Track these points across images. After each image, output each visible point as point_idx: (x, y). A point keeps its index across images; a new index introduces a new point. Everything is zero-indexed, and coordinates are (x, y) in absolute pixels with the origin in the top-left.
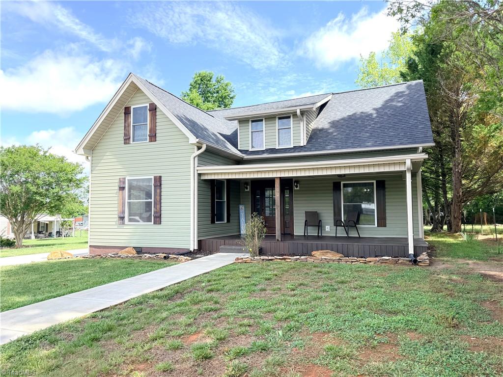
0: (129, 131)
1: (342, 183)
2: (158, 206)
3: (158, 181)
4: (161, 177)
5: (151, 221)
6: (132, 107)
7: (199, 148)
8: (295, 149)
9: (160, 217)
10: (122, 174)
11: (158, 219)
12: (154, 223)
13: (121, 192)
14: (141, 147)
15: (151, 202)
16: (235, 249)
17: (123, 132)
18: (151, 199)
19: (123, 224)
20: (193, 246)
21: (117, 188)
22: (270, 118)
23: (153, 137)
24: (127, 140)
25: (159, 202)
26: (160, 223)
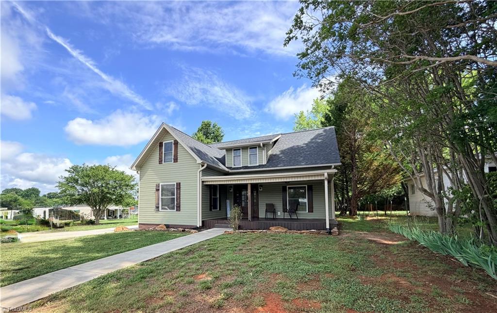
0: (162, 157)
1: (287, 186)
2: (179, 201)
3: (179, 185)
4: (180, 183)
5: (174, 209)
6: (164, 143)
7: (203, 166)
8: (260, 166)
9: (180, 207)
10: (158, 181)
11: (178, 208)
12: (177, 210)
13: (157, 192)
14: (169, 165)
15: (175, 198)
16: (224, 226)
17: (158, 157)
18: (174, 196)
19: (158, 211)
20: (199, 224)
21: (155, 190)
22: (245, 148)
23: (176, 160)
24: (160, 162)
25: (179, 198)
26: (180, 211)
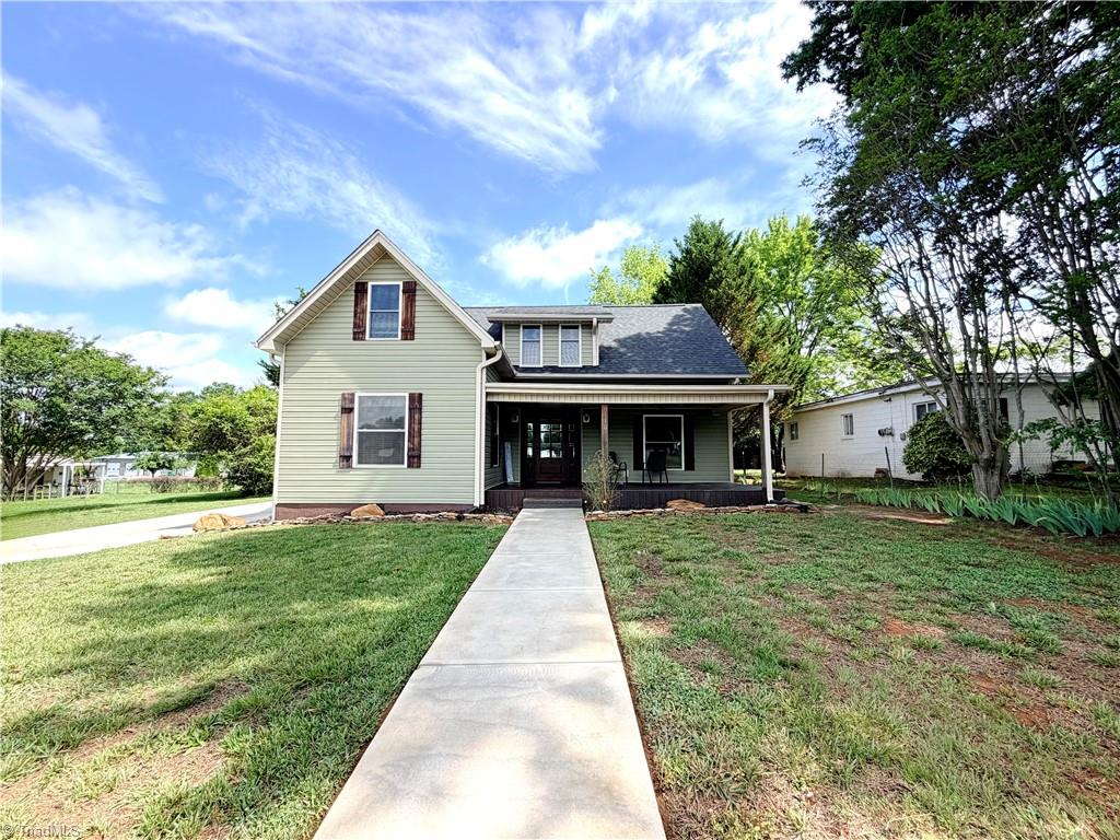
0: (363, 320)
1: (644, 415)
2: (416, 440)
3: (416, 401)
4: (421, 395)
5: (403, 463)
6: (370, 284)
7: (489, 356)
8: (585, 369)
9: (419, 457)
10: (349, 388)
11: (415, 460)
12: (409, 466)
13: (345, 416)
15: (404, 433)
17: (352, 320)
18: (403, 428)
19: (350, 467)
20: (479, 500)
21: (338, 409)
22: (551, 325)
23: (409, 333)
24: (358, 334)
25: (416, 434)
26: (419, 467)
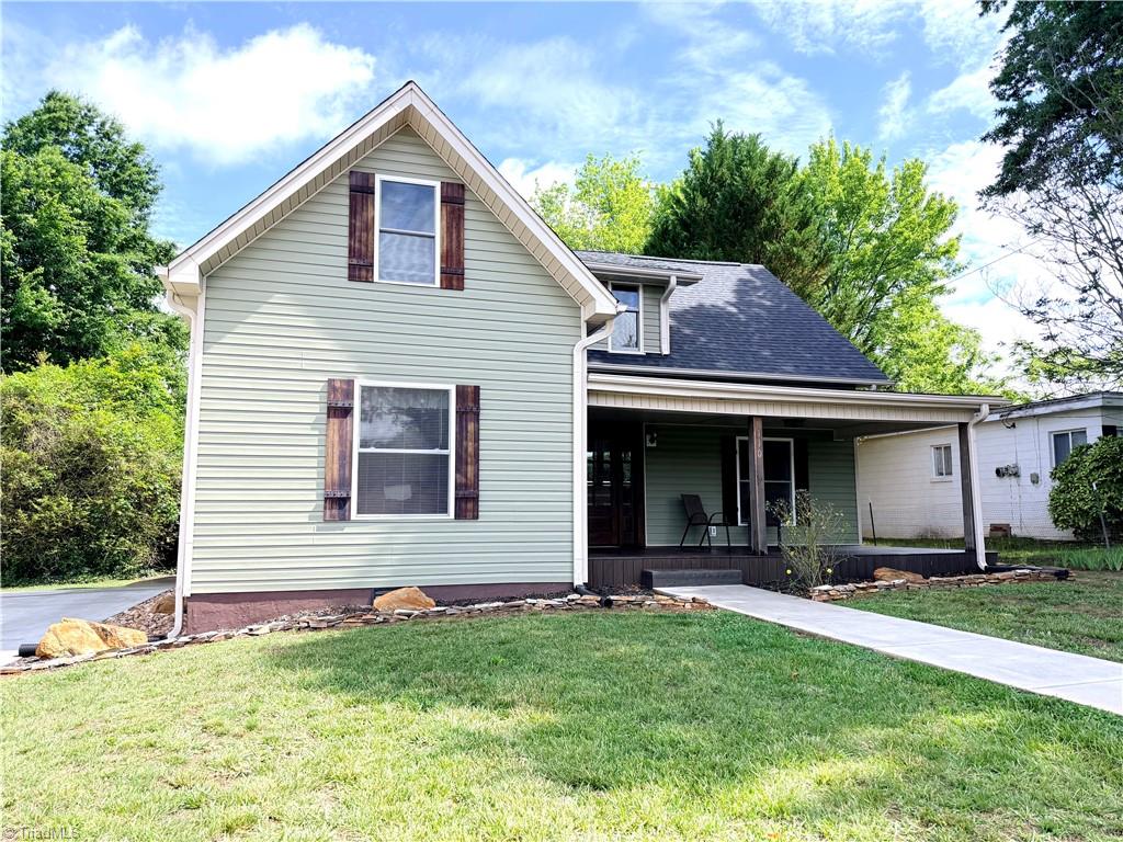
0: (369, 245)
1: (738, 438)
2: (470, 469)
3: (470, 399)
4: (477, 389)
5: (445, 510)
6: (378, 178)
7: (590, 328)
9: (476, 500)
10: (342, 369)
11: (468, 506)
12: (458, 516)
13: (335, 422)
14: (415, 298)
15: (446, 458)
18: (446, 447)
19: (345, 518)
20: (580, 576)
21: (321, 408)
23: (453, 277)
24: (360, 267)
26: (476, 517)
